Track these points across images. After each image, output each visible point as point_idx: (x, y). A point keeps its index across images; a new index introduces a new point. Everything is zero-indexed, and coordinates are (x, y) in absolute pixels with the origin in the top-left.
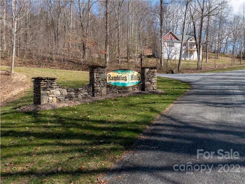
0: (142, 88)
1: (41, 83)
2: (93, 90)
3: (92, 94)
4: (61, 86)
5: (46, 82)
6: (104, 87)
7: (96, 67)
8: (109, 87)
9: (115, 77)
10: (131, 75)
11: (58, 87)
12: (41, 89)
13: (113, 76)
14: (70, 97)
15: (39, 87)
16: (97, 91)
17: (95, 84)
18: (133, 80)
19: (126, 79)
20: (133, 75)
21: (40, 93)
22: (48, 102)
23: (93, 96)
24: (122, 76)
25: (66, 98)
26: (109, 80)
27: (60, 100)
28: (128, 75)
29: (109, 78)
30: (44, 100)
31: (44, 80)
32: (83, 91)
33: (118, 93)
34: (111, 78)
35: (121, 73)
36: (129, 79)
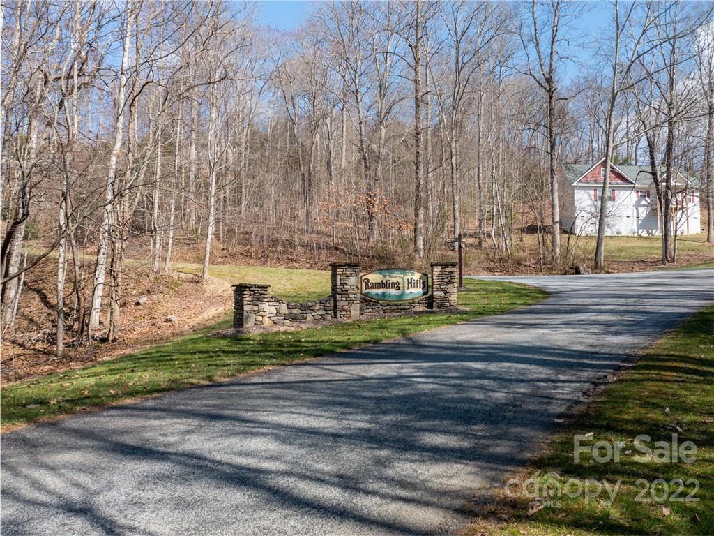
0: (428, 304)
1: (245, 293)
2: (335, 307)
3: (332, 315)
4: (277, 300)
5: (253, 291)
6: (355, 302)
7: (339, 266)
8: (366, 301)
9: (378, 283)
10: (408, 280)
11: (272, 300)
12: (245, 303)
13: (374, 282)
14: (294, 319)
15: (242, 301)
16: (343, 308)
17: (338, 295)
18: (411, 287)
19: (399, 288)
20: (412, 278)
21: (243, 310)
22: (255, 324)
23: (335, 317)
24: (391, 282)
25: (285, 319)
26: (366, 289)
27: (274, 323)
28: (402, 278)
29: (367, 284)
30: (249, 324)
31: (249, 288)
32: (316, 308)
33: (382, 312)
34: (370, 286)
35: (389, 276)
36: (404, 287)
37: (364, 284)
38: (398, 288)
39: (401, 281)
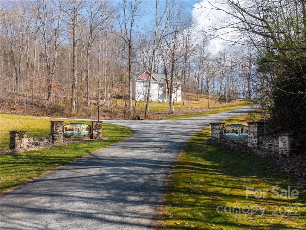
0: (91, 137)
1: (16, 134)
2: (53, 139)
3: (52, 142)
4: (29, 136)
5: (19, 134)
6: (61, 137)
7: (55, 122)
8: (66, 136)
11: (27, 137)
12: (16, 139)
13: (69, 128)
14: (35, 144)
15: (14, 138)
16: (56, 139)
17: (54, 134)
18: (84, 130)
20: (84, 127)
21: (15, 142)
22: (20, 147)
24: (76, 128)
25: (32, 145)
26: (65, 131)
27: (28, 146)
28: (80, 127)
29: (66, 129)
30: (18, 148)
31: (18, 132)
32: (45, 140)
33: (72, 140)
35: (75, 126)
36: (81, 130)
37: (64, 129)
38: (79, 131)
39: (80, 128)
